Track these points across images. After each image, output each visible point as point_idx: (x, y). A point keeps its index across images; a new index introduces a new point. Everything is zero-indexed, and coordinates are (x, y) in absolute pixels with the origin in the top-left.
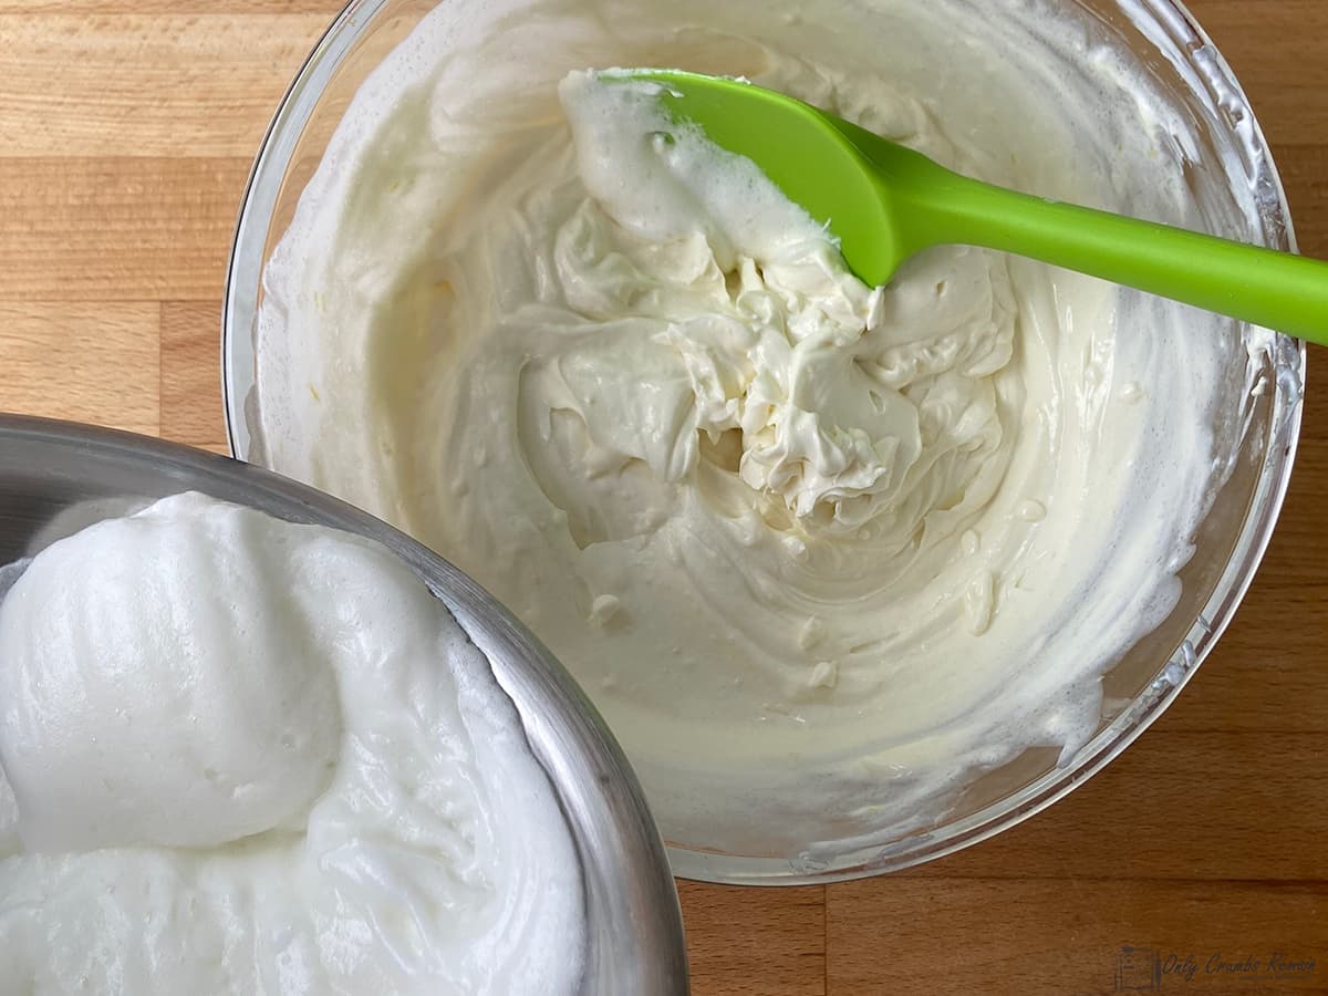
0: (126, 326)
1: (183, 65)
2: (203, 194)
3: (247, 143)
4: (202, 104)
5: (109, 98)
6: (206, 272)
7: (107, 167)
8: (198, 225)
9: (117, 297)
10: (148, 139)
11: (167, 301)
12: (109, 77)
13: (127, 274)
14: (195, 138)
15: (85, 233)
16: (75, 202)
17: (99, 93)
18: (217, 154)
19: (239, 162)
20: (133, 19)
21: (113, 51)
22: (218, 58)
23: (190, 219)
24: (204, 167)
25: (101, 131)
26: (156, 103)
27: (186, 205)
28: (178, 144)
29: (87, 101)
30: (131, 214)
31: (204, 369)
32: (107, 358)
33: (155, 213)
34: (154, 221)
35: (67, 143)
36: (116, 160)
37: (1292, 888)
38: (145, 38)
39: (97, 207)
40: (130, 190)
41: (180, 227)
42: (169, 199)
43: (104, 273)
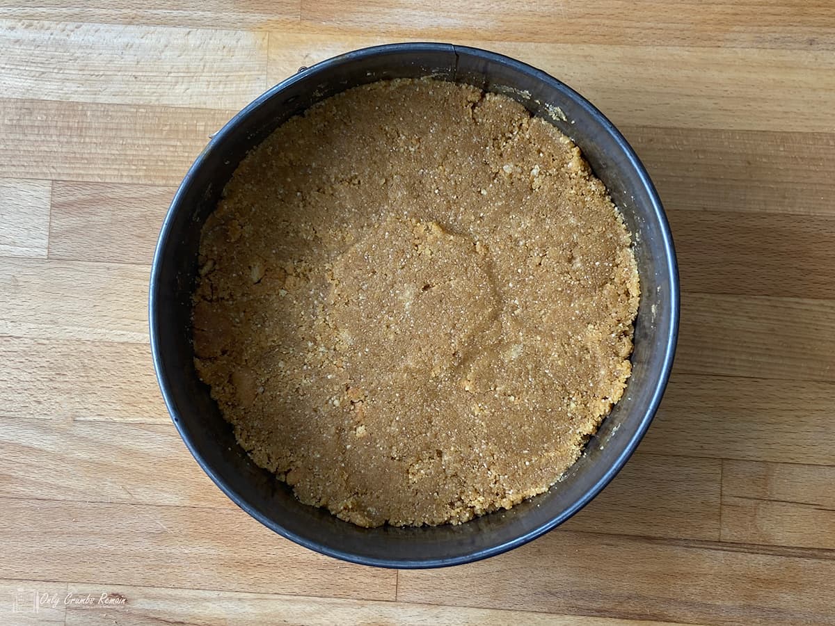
0: (33, 193)
1: (72, 51)
2: (78, 122)
3: (105, 95)
4: (80, 73)
5: (30, 66)
6: (78, 165)
7: (27, 105)
8: (75, 140)
9: (28, 176)
10: (50, 90)
11: (56, 180)
12: (31, 55)
13: (35, 164)
14: (76, 91)
15: (13, 140)
16: (9, 123)
17: (25, 64)
18: (88, 101)
19: (100, 106)
20: (46, 23)
21: (34, 40)
22: (91, 48)
23: (70, 136)
24: (80, 108)
25: (25, 84)
26: (56, 71)
27: (69, 128)
28: (66, 94)
29: (18, 67)
30: (39, 131)
31: (74, 219)
32: (21, 210)
33: (52, 131)
34: (51, 136)
35: (6, 90)
36: (32, 101)
37: (660, 541)
38: (52, 34)
39: (20, 126)
40: (39, 118)
41: (65, 140)
42: (60, 124)
43: (22, 163)
